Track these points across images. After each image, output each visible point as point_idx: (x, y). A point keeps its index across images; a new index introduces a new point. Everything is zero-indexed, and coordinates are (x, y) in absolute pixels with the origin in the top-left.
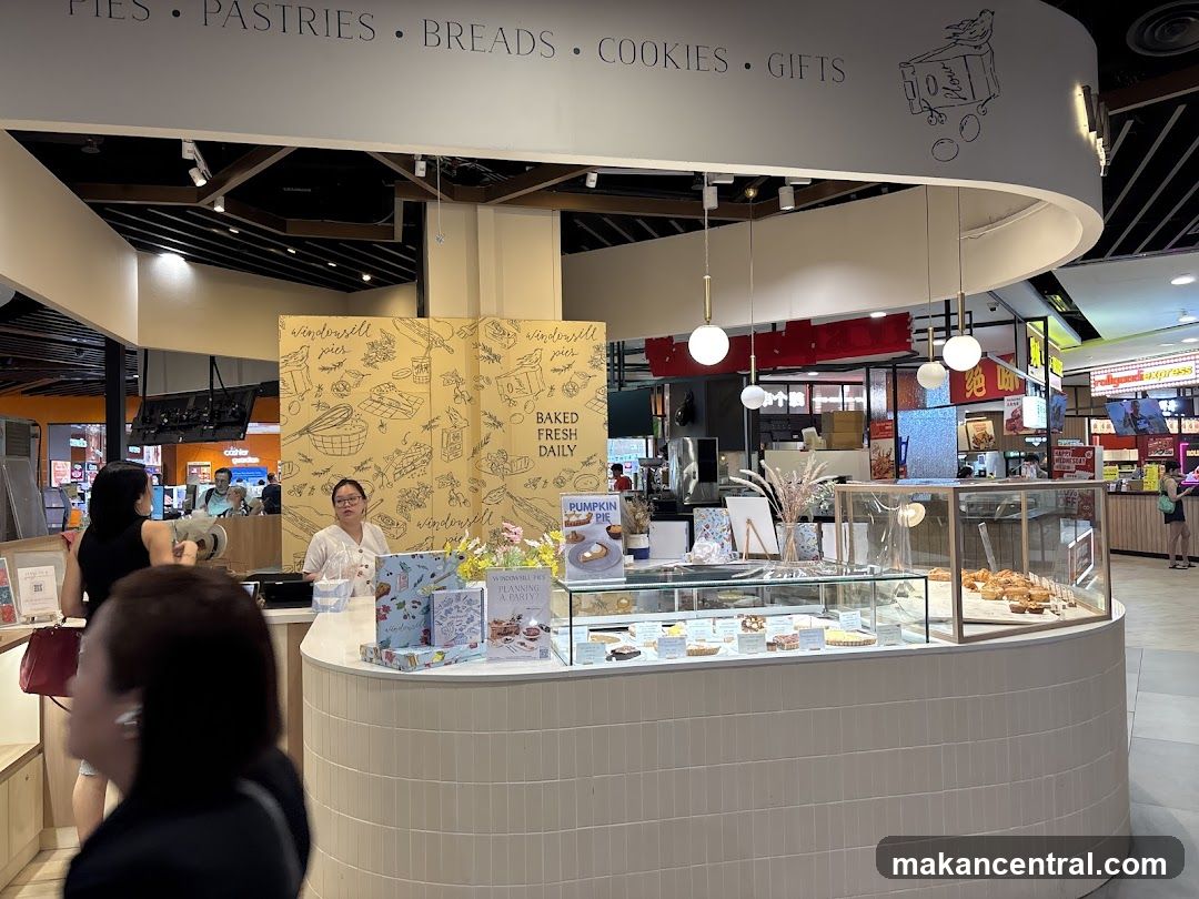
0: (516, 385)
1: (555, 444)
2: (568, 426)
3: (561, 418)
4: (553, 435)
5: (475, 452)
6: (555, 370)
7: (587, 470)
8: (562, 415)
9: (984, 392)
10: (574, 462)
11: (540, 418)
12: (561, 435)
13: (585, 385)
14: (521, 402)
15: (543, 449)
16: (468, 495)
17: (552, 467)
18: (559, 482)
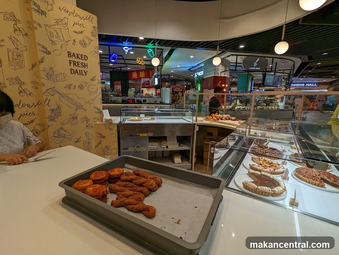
0: (55, 34)
1: (78, 69)
2: (84, 61)
3: (80, 56)
4: (77, 64)
5: (33, 66)
6: (76, 32)
7: (92, 82)
8: (80, 55)
9: (137, 77)
10: (87, 78)
11: (69, 54)
12: (80, 65)
13: (90, 44)
14: (59, 44)
15: (72, 71)
16: (31, 90)
17: (77, 79)
18: (81, 87)
